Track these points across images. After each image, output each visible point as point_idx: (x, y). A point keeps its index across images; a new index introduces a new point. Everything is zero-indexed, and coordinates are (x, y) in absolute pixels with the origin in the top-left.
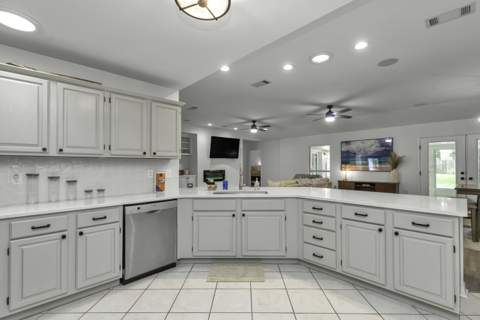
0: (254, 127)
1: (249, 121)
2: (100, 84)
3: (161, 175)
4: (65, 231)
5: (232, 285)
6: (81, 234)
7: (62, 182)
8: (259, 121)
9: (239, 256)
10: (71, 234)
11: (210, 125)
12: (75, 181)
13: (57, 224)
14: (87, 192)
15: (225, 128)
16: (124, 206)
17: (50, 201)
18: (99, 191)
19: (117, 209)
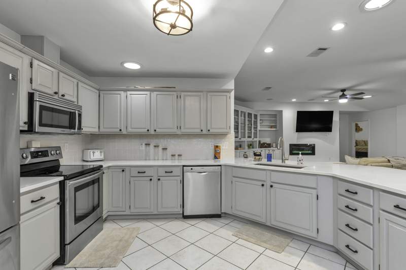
0: (343, 96)
1: (337, 91)
2: (175, 88)
3: (217, 147)
4: (152, 176)
5: (249, 245)
6: (159, 179)
7: (160, 148)
8: (349, 89)
9: (268, 224)
10: (155, 179)
11: (294, 100)
12: (166, 149)
13: (149, 172)
14: (172, 155)
15: (312, 101)
16: (184, 166)
17: (155, 160)
18: (179, 155)
19: (179, 168)
